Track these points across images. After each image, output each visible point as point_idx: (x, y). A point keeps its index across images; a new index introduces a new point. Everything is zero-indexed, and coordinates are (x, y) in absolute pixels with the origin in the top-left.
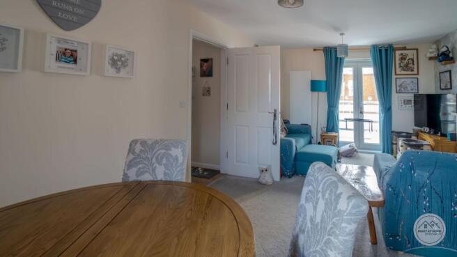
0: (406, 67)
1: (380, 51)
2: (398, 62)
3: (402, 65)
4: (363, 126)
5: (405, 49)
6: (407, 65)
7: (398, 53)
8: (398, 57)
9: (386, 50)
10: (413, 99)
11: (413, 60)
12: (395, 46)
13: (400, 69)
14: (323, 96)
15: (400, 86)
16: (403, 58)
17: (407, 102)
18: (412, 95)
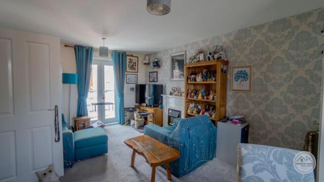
0: (132, 67)
1: (119, 55)
2: (128, 63)
3: (130, 66)
4: (104, 108)
5: (132, 56)
6: (132, 66)
7: (128, 58)
8: (128, 61)
9: (122, 55)
10: (135, 87)
11: (135, 63)
12: (127, 54)
13: (129, 68)
14: (74, 87)
15: (128, 79)
16: (130, 62)
17: (132, 89)
18: (135, 85)
